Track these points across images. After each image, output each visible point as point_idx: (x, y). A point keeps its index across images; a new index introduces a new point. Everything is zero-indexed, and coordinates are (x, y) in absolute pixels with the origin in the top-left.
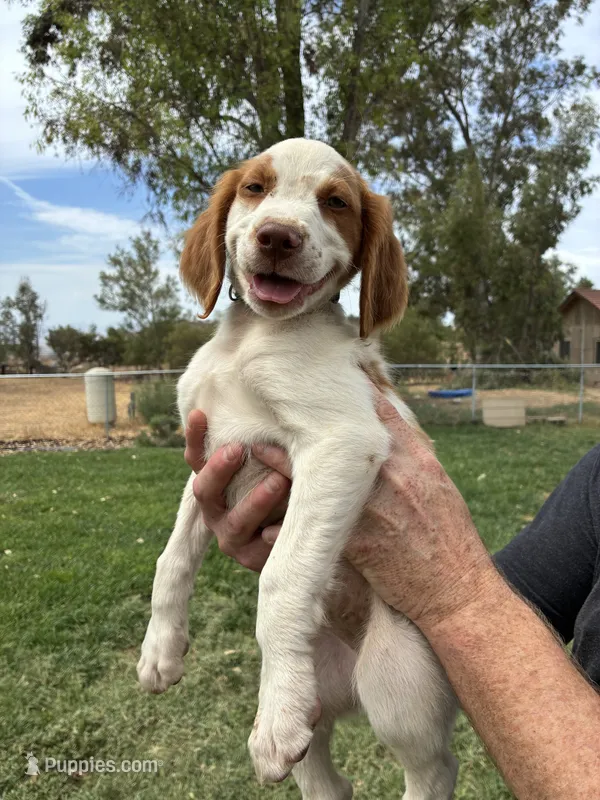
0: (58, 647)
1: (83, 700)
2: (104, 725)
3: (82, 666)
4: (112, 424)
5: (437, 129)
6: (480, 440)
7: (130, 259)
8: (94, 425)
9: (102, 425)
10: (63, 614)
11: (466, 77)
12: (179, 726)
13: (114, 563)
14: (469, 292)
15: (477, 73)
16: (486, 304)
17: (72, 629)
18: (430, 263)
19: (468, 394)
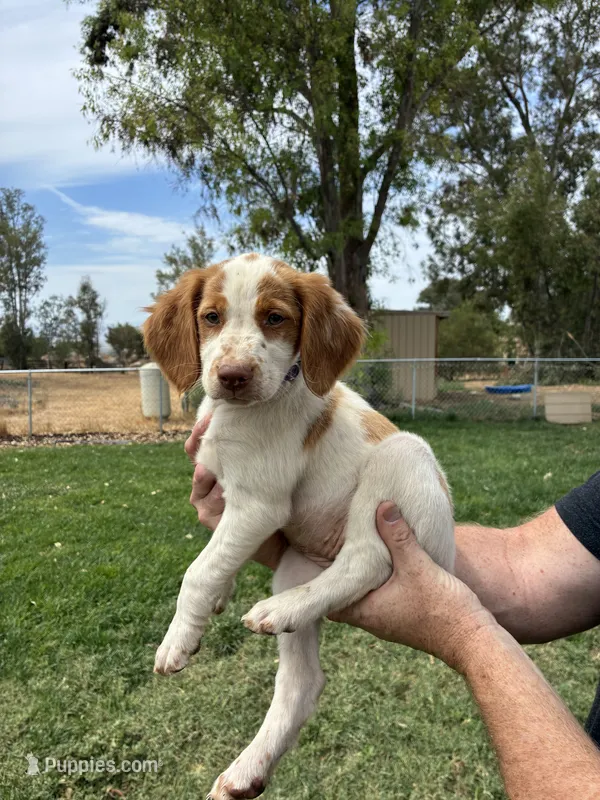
0: (101, 648)
1: (124, 709)
2: (145, 737)
3: (125, 670)
4: (166, 418)
5: (496, 117)
6: (544, 437)
7: (185, 257)
8: (149, 419)
9: (156, 419)
10: (108, 612)
11: (526, 63)
12: (224, 743)
13: (161, 558)
14: (529, 284)
15: (538, 57)
16: (546, 296)
17: (116, 628)
18: (487, 255)
19: (527, 390)
